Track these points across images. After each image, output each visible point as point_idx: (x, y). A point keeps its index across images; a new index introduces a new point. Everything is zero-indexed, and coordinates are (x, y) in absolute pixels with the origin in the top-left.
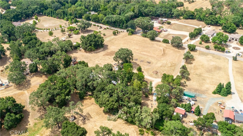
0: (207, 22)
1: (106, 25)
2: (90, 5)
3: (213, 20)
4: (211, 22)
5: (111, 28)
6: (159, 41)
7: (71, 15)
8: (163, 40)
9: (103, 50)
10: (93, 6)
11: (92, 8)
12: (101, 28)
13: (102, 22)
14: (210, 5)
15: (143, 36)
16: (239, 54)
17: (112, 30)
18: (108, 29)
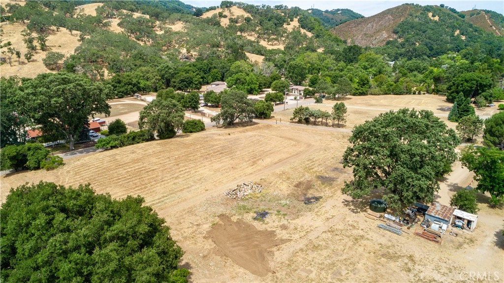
15: (107, 146)
16: (295, 99)
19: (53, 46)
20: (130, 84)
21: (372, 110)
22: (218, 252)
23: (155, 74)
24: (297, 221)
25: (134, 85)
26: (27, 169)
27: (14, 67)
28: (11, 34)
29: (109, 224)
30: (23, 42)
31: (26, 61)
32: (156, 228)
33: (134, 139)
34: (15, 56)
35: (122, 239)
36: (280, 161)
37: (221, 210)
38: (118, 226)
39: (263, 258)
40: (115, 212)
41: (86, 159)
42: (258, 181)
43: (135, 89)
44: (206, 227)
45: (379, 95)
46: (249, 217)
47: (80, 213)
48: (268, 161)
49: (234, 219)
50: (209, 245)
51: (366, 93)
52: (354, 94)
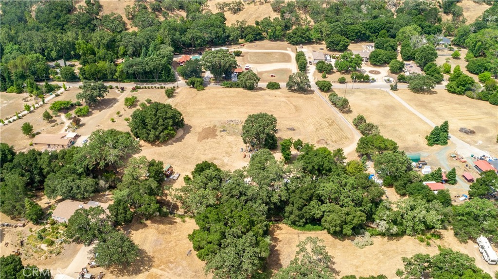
0: (294, 40)
1: (124, 82)
2: (47, 48)
3: (304, 36)
4: (300, 38)
5: (147, 86)
6: (261, 89)
7: (23, 77)
8: (268, 85)
9: (184, 131)
10: (57, 47)
11: (54, 54)
12: (123, 89)
13: (115, 77)
14: (273, 12)
15: (226, 86)
16: (388, 80)
17: (151, 89)
18: (140, 88)
22: (199, 133)
24: (228, 137)
25: (304, 38)
27: (256, 6)
31: (264, 2)
33: (238, 85)
37: (218, 125)
39: (205, 139)
43: (303, 40)
46: (219, 130)
49: (216, 128)
50: (200, 131)
51: (460, 93)
52: (449, 91)
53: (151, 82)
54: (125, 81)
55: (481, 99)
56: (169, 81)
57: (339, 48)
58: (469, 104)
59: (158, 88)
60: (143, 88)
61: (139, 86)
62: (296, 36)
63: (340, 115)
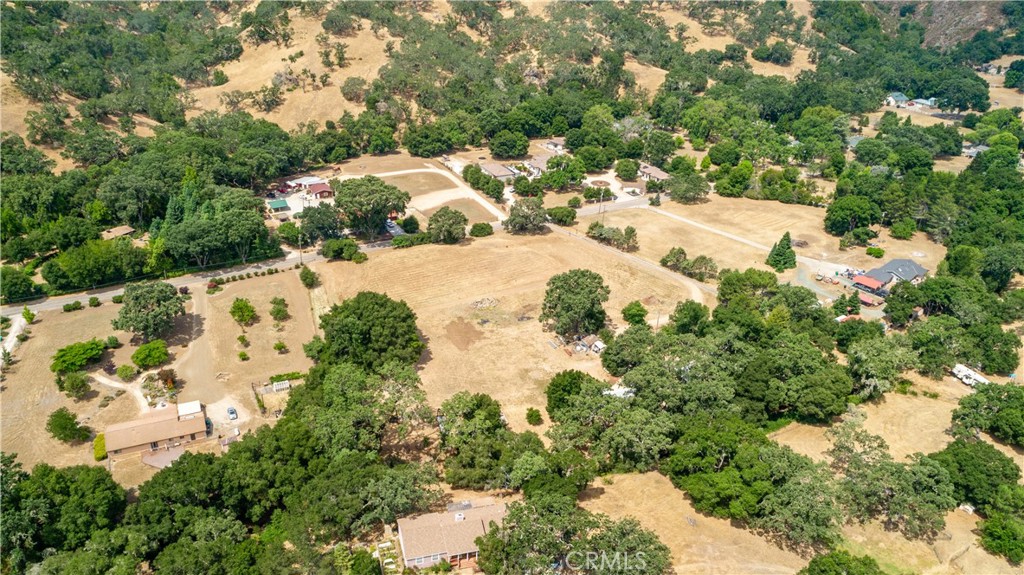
5: (235, 275)
8: (472, 230)
12: (185, 291)
13: (146, 270)
14: (346, 101)
15: (401, 245)
16: (633, 192)
17: (247, 280)
18: (221, 282)
19: (352, 59)
20: (439, 141)
21: (700, 230)
22: (446, 336)
23: (473, 123)
24: (503, 330)
25: (444, 142)
26: (343, 259)
27: (308, 94)
28: (303, 35)
29: (392, 311)
30: (318, 55)
31: (321, 85)
32: (410, 316)
33: (422, 240)
34: (310, 80)
35: (395, 318)
36: (532, 282)
37: (462, 314)
38: (394, 313)
39: (468, 343)
40: (395, 306)
41: (383, 256)
42: (500, 298)
43: (444, 147)
44: (447, 322)
45: (757, 199)
46: (475, 322)
47: (382, 305)
48: (521, 281)
49: (466, 321)
50: (444, 332)
51: (738, 195)
52: (721, 194)
53: (232, 266)
54: (170, 274)
55: (768, 199)
56: (271, 258)
57: (517, 152)
58: (761, 208)
59: (263, 274)
60: (228, 281)
61: (217, 278)
62: (430, 140)
63: (627, 256)
